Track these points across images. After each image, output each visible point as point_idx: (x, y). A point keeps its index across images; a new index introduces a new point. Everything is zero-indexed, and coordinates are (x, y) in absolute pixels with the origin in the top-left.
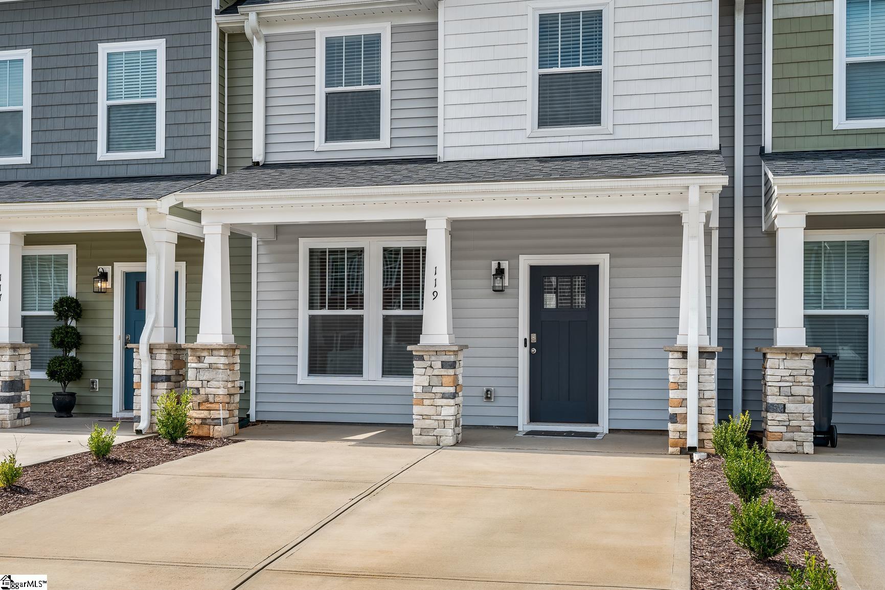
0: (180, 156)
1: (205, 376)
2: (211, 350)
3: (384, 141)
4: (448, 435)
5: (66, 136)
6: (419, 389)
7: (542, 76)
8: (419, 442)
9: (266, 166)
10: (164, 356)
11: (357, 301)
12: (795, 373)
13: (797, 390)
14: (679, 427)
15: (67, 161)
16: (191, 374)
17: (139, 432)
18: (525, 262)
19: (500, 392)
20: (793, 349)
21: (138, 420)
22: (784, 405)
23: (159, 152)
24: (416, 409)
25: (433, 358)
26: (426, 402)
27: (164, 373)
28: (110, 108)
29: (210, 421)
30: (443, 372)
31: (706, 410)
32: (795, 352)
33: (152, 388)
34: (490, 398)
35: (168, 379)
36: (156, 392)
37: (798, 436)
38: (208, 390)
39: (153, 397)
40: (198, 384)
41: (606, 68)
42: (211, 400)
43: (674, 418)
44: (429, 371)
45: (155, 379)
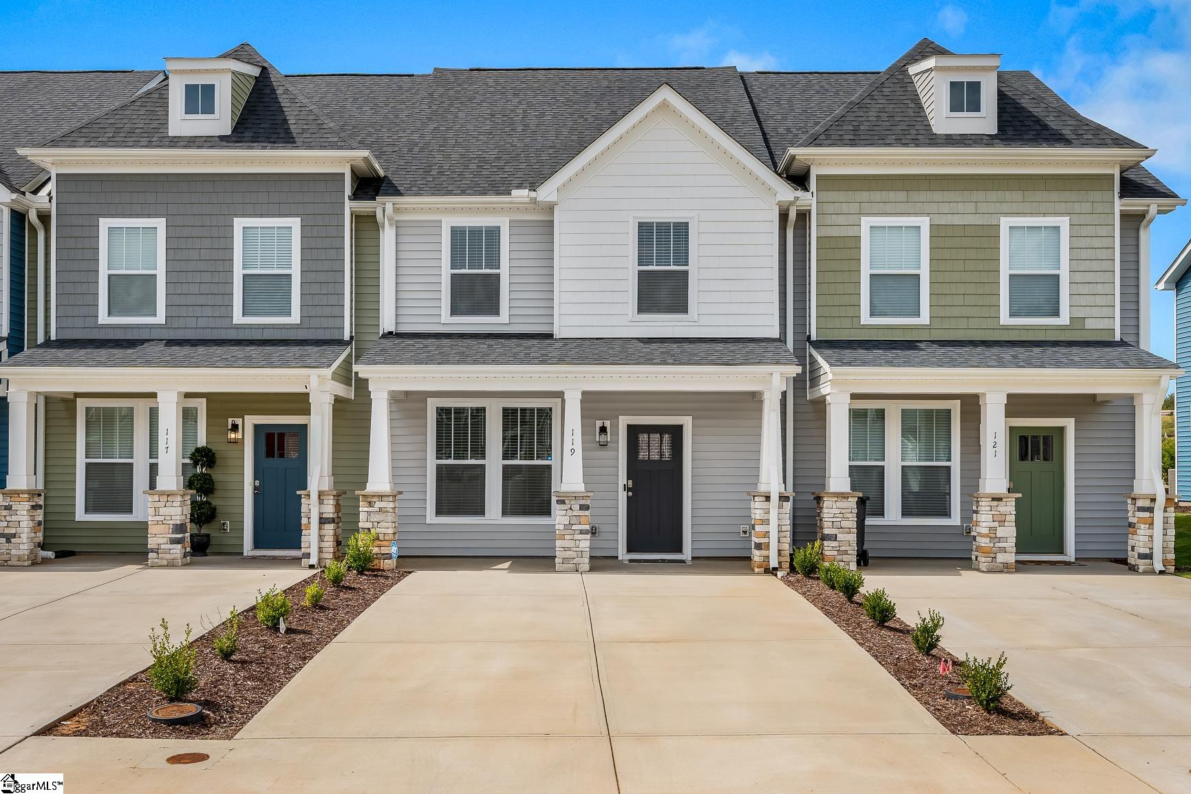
0: (314, 323)
1: (375, 518)
2: (381, 497)
3: (504, 316)
4: (585, 563)
5: (201, 300)
6: (562, 527)
7: (640, 272)
8: (562, 569)
9: (399, 335)
10: (331, 502)
11: (480, 451)
12: (843, 511)
13: (844, 524)
14: (764, 553)
15: (202, 323)
16: (362, 516)
17: (312, 567)
18: (624, 421)
19: (602, 528)
20: (843, 493)
21: (308, 556)
22: (836, 535)
23: (295, 318)
24: (558, 543)
25: (573, 502)
26: (567, 537)
27: (331, 516)
28: (245, 276)
29: (381, 555)
30: (582, 513)
31: (783, 540)
32: (842, 496)
33: (320, 529)
34: (595, 533)
35: (332, 521)
36: (323, 532)
37: (845, 558)
38: (378, 530)
39: (321, 538)
40: (369, 525)
41: (692, 268)
42: (381, 538)
43: (759, 546)
44: (570, 513)
45: (323, 521)
